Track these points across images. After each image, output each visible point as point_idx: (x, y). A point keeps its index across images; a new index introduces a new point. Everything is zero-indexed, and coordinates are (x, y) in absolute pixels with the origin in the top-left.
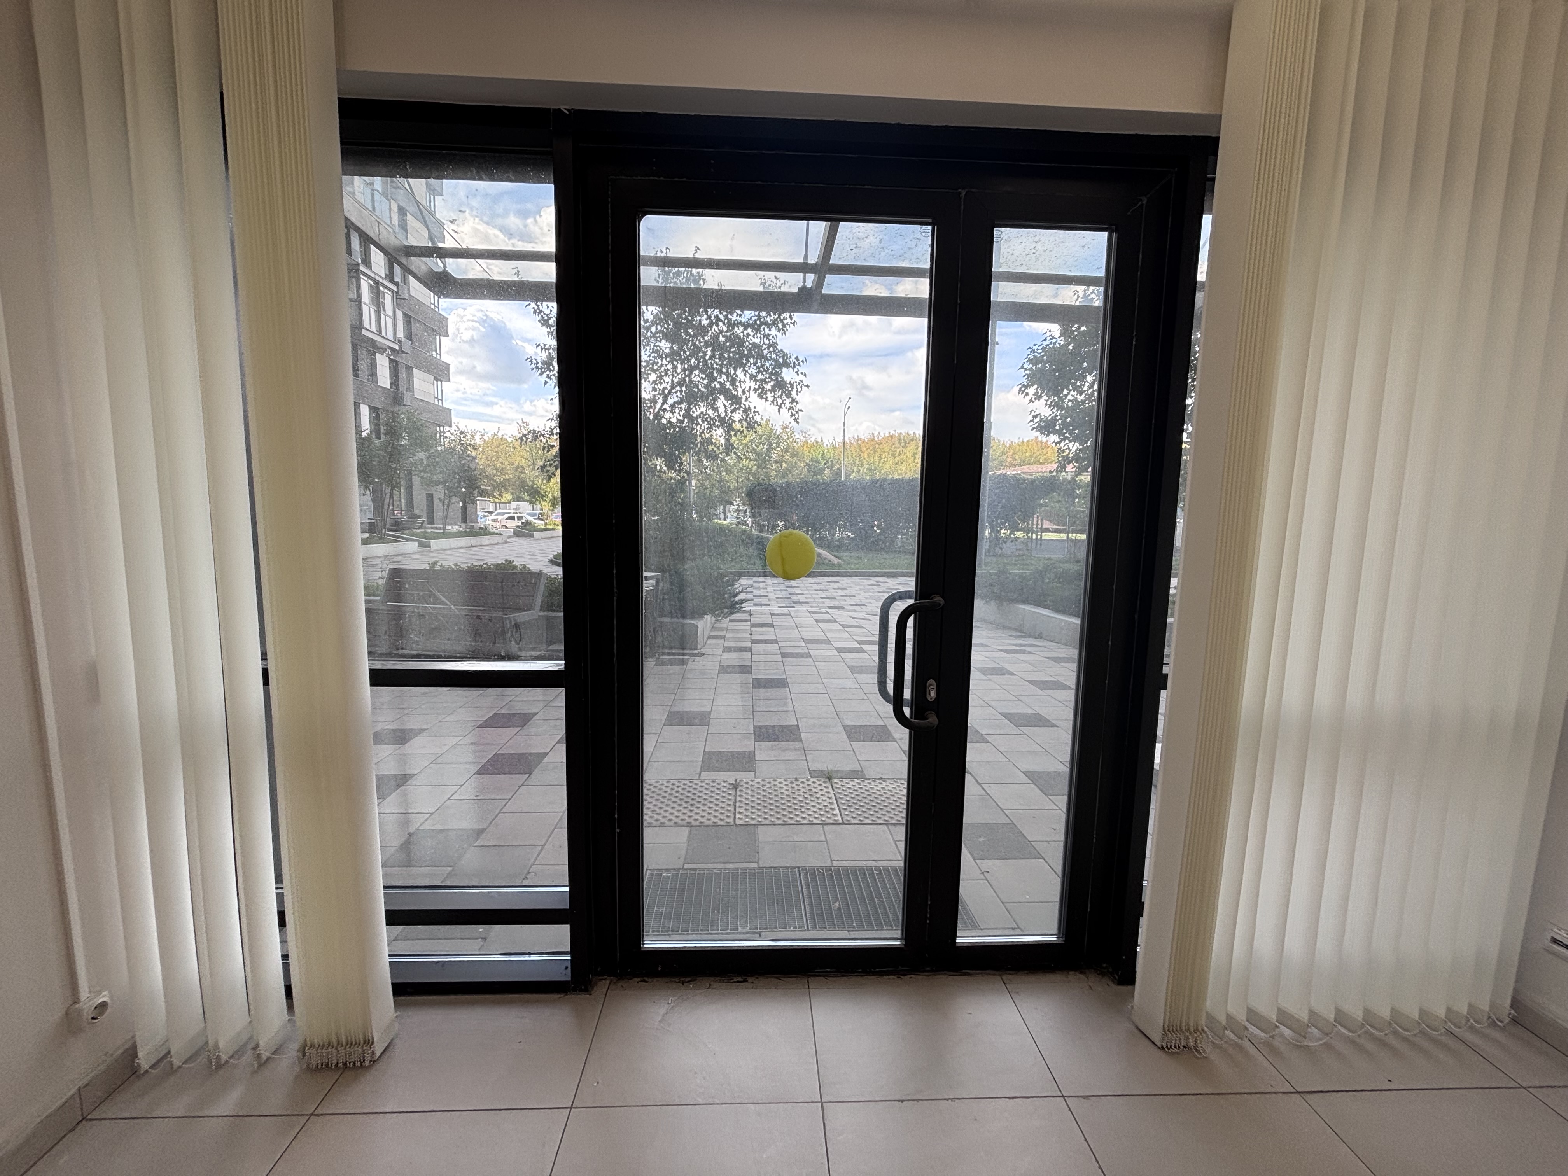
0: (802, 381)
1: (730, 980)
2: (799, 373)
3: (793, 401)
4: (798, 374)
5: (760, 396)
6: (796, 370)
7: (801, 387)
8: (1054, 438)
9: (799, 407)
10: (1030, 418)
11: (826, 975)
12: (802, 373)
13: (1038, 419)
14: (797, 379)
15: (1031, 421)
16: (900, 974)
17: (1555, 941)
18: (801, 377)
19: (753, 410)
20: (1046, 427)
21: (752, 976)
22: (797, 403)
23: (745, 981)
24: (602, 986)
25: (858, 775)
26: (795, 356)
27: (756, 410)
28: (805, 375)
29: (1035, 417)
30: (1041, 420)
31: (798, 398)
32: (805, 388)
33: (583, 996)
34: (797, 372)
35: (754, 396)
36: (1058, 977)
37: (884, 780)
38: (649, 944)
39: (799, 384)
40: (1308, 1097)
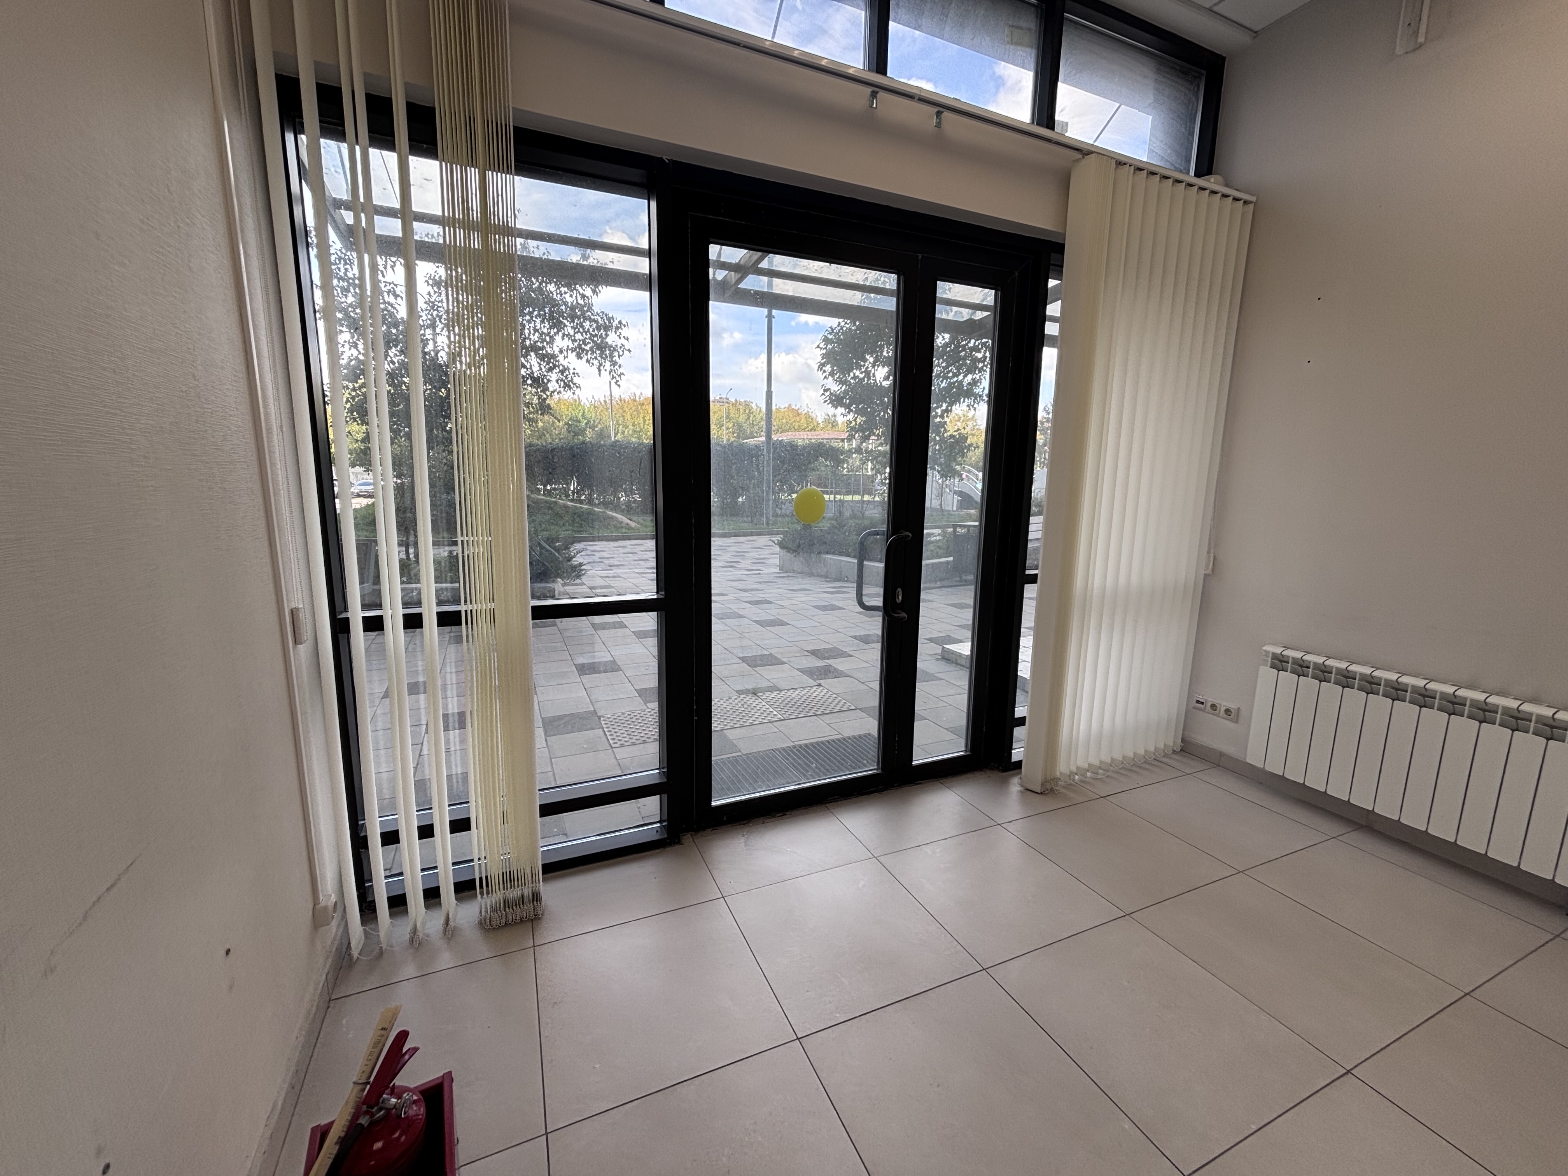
0: (623, 346)
1: (774, 817)
2: (621, 336)
3: (614, 363)
4: (620, 338)
5: (579, 357)
6: (618, 334)
7: (623, 351)
8: (841, 410)
9: (621, 370)
10: (822, 392)
11: (835, 801)
12: (624, 337)
13: (828, 393)
14: (619, 342)
15: (823, 394)
16: (880, 791)
17: (1198, 702)
18: (623, 341)
19: (572, 371)
20: (836, 401)
21: (788, 811)
22: (620, 366)
23: (785, 815)
24: (687, 838)
25: (773, 688)
26: (618, 320)
27: (576, 372)
28: (627, 339)
29: (826, 390)
30: (831, 394)
31: (620, 361)
32: (626, 352)
33: (677, 847)
34: (619, 336)
35: (572, 356)
36: (969, 775)
37: (796, 689)
38: (714, 804)
39: (621, 348)
40: (1107, 798)
